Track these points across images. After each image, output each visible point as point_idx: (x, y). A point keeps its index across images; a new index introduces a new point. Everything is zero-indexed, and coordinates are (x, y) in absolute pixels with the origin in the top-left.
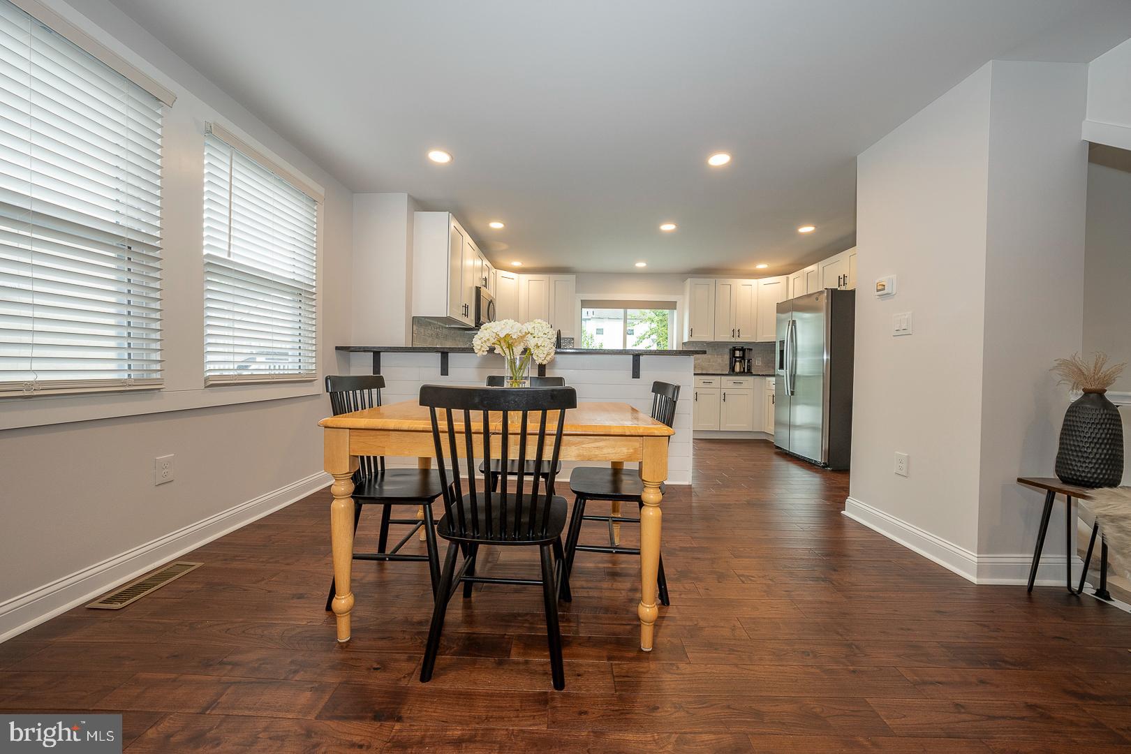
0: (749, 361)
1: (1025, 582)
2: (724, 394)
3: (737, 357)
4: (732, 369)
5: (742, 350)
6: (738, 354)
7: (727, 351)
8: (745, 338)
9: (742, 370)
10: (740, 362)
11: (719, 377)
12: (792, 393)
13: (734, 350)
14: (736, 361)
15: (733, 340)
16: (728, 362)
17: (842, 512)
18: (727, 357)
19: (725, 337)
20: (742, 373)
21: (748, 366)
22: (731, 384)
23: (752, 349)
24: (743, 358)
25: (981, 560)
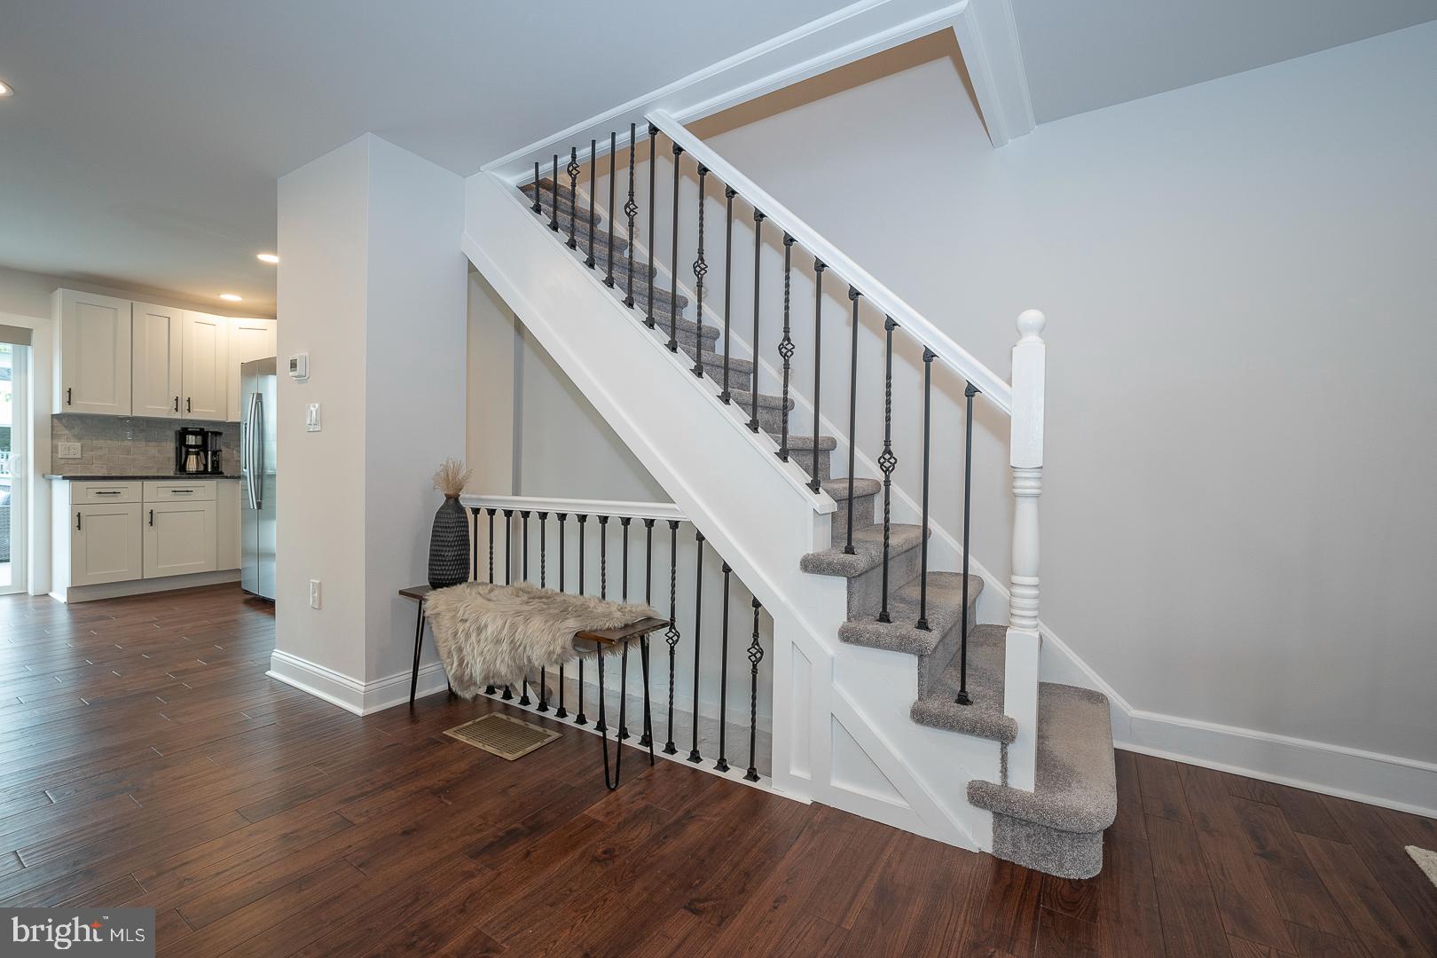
0: (215, 453)
1: (407, 699)
2: (151, 513)
3: (192, 447)
4: (181, 467)
5: (202, 433)
6: (191, 440)
7: (171, 434)
8: (203, 412)
9: (202, 468)
10: (197, 454)
11: (139, 483)
12: (259, 506)
13: (183, 434)
14: (188, 453)
15: (177, 416)
16: (172, 454)
17: (268, 673)
18: (170, 447)
19: (159, 408)
20: (201, 474)
21: (213, 462)
22: (167, 495)
23: (220, 434)
24: (203, 448)
25: (369, 688)
